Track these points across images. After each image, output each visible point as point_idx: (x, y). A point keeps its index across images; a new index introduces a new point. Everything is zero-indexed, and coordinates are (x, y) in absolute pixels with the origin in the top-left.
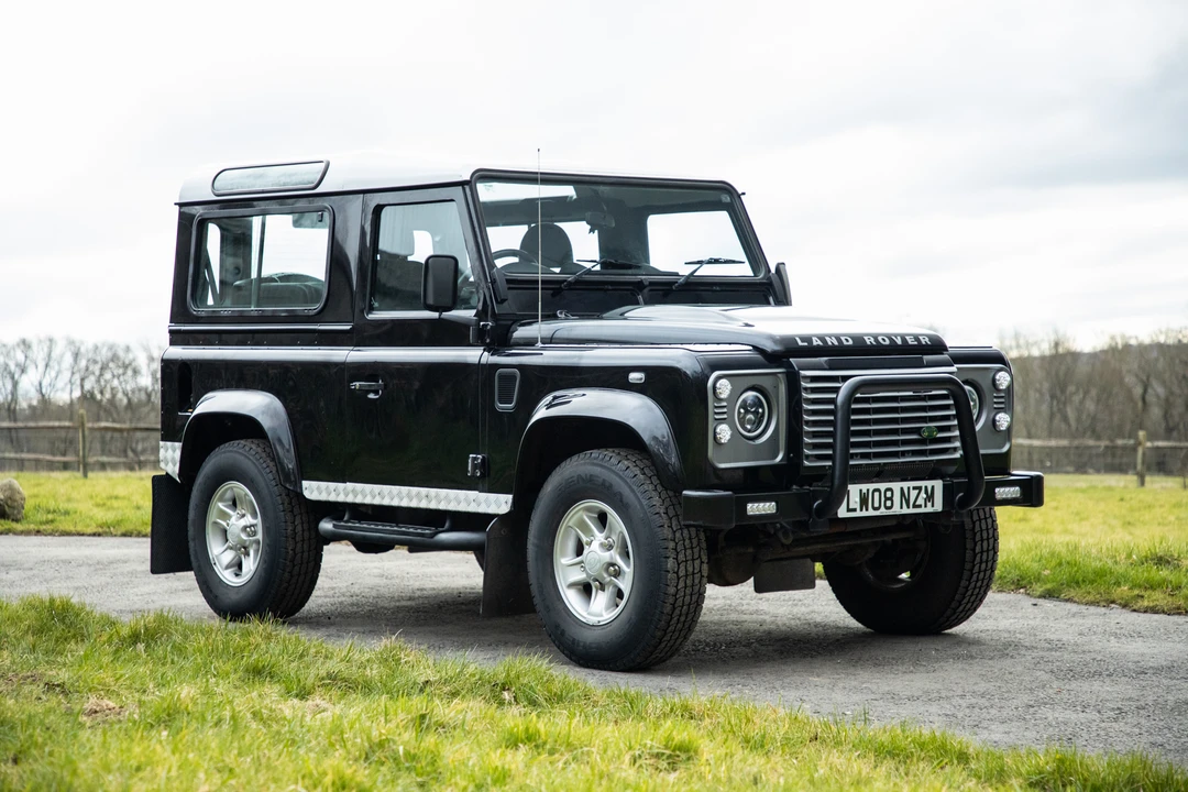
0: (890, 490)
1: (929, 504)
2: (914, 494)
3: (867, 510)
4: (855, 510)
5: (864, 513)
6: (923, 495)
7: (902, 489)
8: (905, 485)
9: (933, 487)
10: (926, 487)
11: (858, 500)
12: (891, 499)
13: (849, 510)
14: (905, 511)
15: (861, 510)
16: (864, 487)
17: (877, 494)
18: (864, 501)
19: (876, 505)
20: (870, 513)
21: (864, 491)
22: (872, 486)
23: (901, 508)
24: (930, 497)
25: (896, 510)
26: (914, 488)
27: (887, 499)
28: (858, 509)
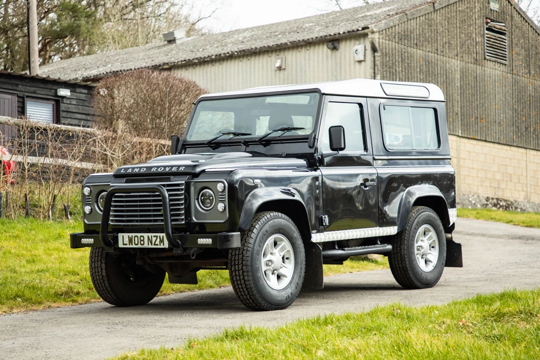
0: (143, 236)
1: (162, 244)
2: (154, 239)
3: (132, 245)
4: (126, 244)
5: (131, 246)
6: (158, 240)
7: (148, 236)
8: (150, 235)
9: (163, 236)
10: (160, 236)
11: (127, 240)
12: (143, 240)
13: (124, 244)
14: (150, 246)
15: (129, 245)
16: (130, 235)
17: (136, 238)
18: (130, 241)
19: (136, 243)
20: (134, 246)
21: (130, 236)
22: (134, 234)
23: (148, 245)
24: (162, 241)
25: (146, 246)
26: (154, 236)
27: (141, 240)
28: (128, 244)
